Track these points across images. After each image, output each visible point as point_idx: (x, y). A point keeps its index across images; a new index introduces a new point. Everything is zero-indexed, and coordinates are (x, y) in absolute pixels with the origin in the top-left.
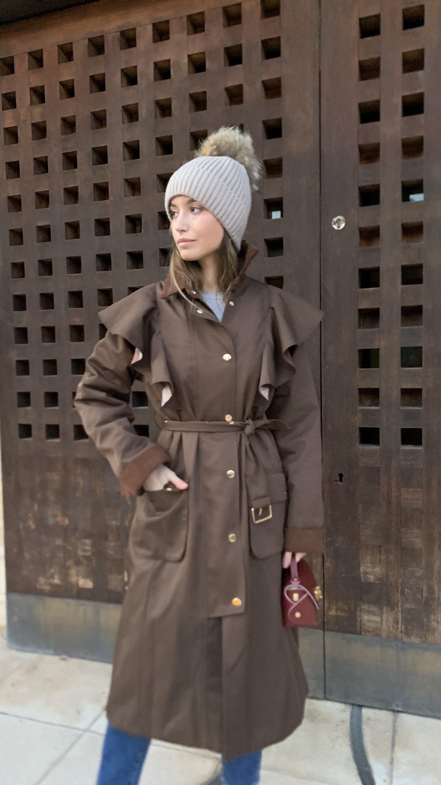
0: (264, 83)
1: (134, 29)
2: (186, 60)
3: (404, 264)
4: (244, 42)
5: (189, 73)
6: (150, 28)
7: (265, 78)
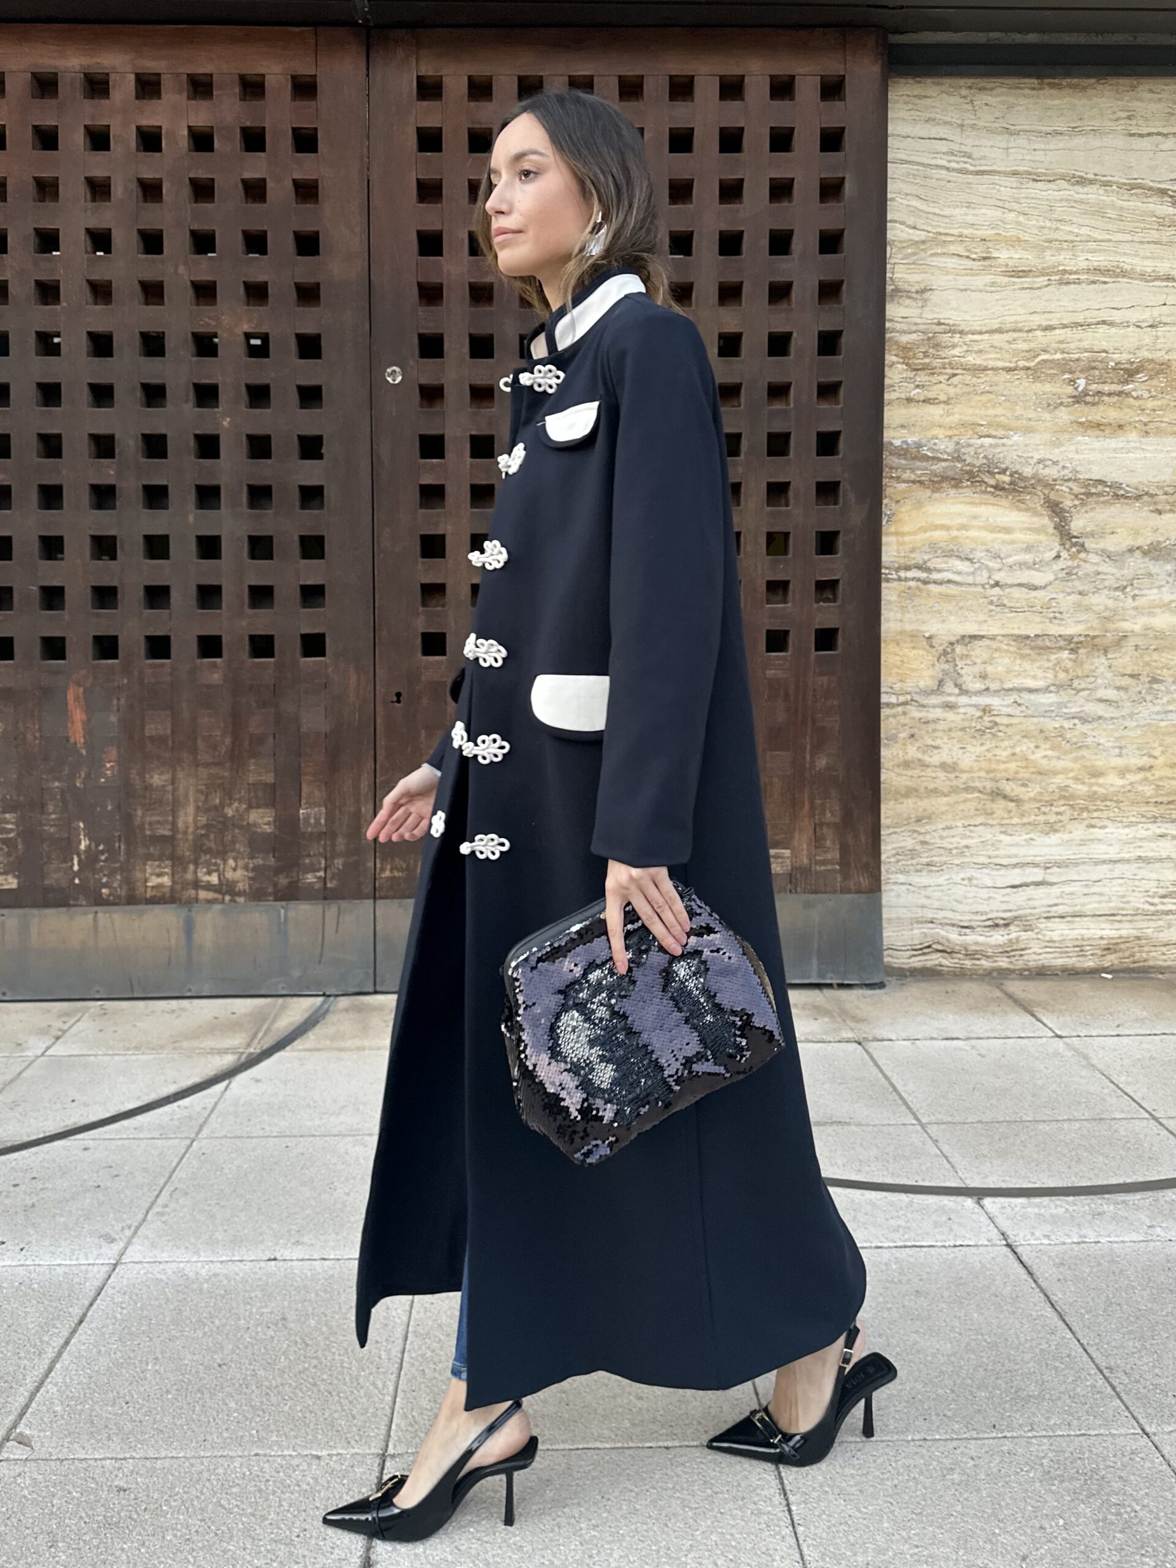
0: (294, 181)
1: (108, 74)
2: (186, 132)
3: (474, 433)
4: (267, 126)
5: (190, 151)
6: (132, 77)
7: (297, 176)
